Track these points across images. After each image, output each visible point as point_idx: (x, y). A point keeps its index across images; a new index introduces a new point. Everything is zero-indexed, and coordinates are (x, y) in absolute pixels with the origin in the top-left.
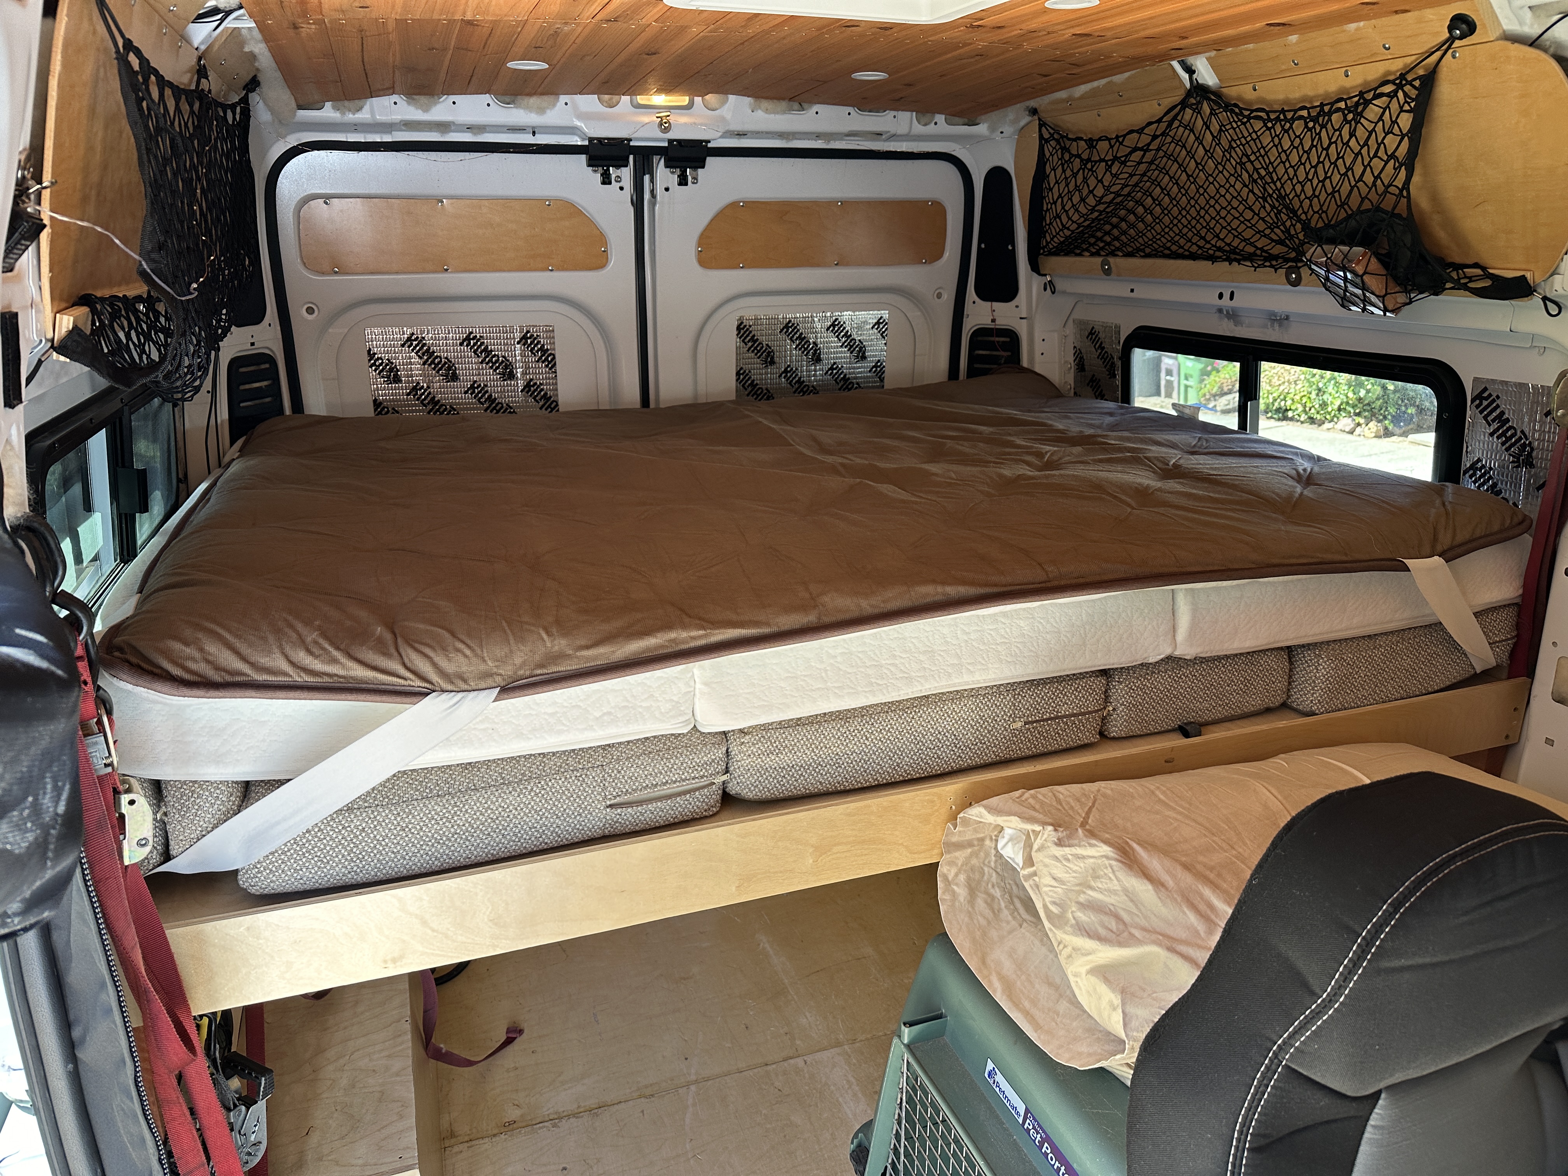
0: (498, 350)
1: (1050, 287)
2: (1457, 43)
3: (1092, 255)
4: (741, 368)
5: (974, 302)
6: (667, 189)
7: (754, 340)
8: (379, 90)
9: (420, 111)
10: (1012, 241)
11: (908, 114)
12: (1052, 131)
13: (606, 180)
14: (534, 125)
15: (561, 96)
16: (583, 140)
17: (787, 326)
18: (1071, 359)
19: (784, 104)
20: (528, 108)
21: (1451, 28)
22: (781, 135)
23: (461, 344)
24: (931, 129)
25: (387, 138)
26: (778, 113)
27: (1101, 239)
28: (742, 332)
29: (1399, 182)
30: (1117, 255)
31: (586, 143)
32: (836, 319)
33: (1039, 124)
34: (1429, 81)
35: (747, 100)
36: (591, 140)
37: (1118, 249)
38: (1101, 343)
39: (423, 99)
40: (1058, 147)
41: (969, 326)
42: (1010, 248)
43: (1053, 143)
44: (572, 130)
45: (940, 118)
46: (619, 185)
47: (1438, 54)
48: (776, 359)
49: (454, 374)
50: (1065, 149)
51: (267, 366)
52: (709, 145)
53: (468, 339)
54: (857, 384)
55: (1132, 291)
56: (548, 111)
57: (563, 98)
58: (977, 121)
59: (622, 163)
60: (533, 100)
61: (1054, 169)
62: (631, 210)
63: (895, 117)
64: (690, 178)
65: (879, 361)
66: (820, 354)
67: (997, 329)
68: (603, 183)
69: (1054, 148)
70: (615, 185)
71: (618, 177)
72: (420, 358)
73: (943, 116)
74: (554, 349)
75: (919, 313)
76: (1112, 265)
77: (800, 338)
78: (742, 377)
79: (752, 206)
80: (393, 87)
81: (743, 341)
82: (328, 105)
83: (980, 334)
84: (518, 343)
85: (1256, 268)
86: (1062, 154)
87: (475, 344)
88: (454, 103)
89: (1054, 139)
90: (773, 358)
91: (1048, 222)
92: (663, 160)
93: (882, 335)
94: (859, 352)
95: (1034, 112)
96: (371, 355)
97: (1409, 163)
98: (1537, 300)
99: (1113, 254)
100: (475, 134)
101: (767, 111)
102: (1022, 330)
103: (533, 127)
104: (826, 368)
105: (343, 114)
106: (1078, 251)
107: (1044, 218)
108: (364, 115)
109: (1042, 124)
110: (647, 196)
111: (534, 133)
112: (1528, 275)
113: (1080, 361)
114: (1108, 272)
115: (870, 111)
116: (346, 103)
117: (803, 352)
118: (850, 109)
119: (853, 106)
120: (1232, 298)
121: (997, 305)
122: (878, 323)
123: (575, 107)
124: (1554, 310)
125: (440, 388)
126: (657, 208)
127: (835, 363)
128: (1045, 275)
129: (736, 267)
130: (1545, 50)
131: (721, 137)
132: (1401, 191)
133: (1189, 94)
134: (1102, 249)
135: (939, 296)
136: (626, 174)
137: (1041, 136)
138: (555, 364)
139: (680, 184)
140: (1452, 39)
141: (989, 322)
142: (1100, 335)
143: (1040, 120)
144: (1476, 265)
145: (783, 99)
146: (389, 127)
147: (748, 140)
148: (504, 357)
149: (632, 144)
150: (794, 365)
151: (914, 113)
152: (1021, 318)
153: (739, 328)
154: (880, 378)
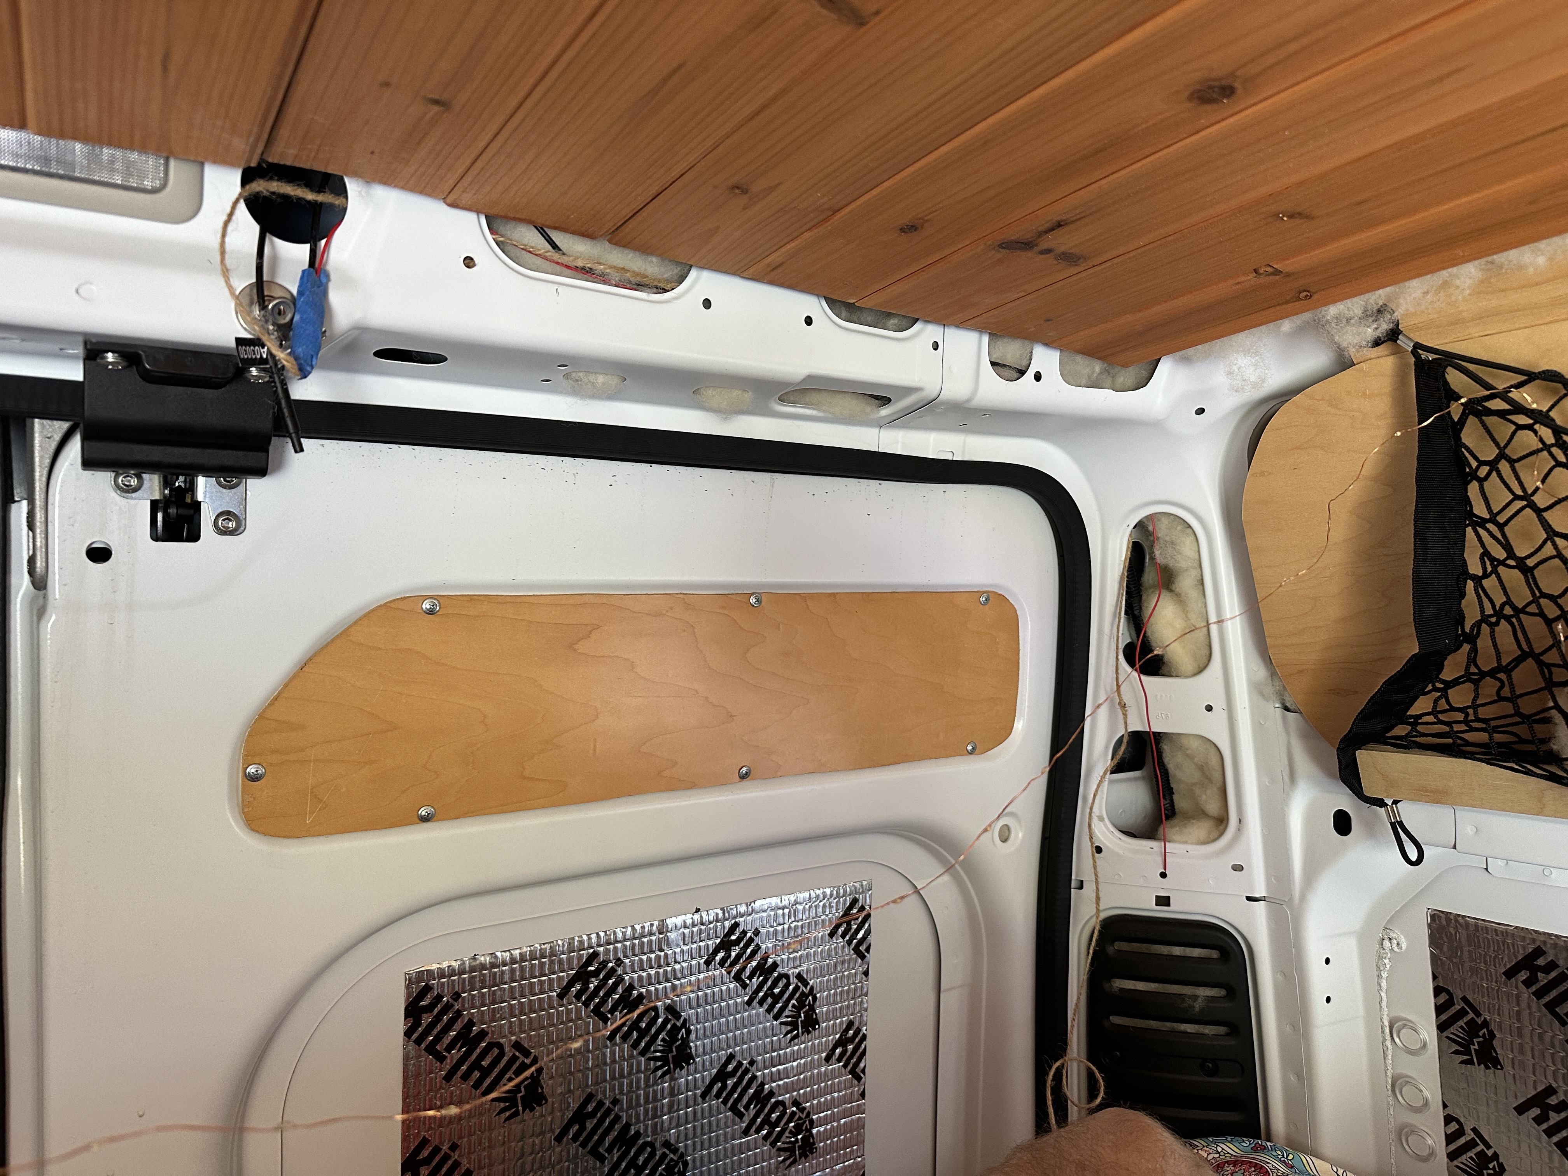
4: (424, 1142)
5: (1098, 851)
6: (99, 554)
7: (469, 1040)
11: (971, 337)
17: (583, 972)
24: (1020, 392)
28: (428, 1022)
32: (735, 927)
41: (1090, 908)
45: (1053, 359)
48: (547, 1086)
54: (796, 1103)
63: (938, 343)
64: (208, 513)
65: (850, 1024)
66: (685, 1040)
73: (1058, 354)
77: (628, 1002)
78: (425, 1171)
81: (431, 1053)
83: (1126, 930)
93: (856, 950)
94: (798, 1008)
102: (1253, 927)
104: (708, 1074)
110: (17, 582)
115: (865, 321)
117: (635, 1045)
121: (1171, 852)
122: (845, 918)
126: (50, 624)
127: (731, 1057)
129: (399, 820)
135: (1004, 835)
139: (162, 535)
141: (1152, 900)
150: (606, 1094)
151: (986, 339)
152: (1249, 899)
153: (413, 1010)
154: (853, 1072)
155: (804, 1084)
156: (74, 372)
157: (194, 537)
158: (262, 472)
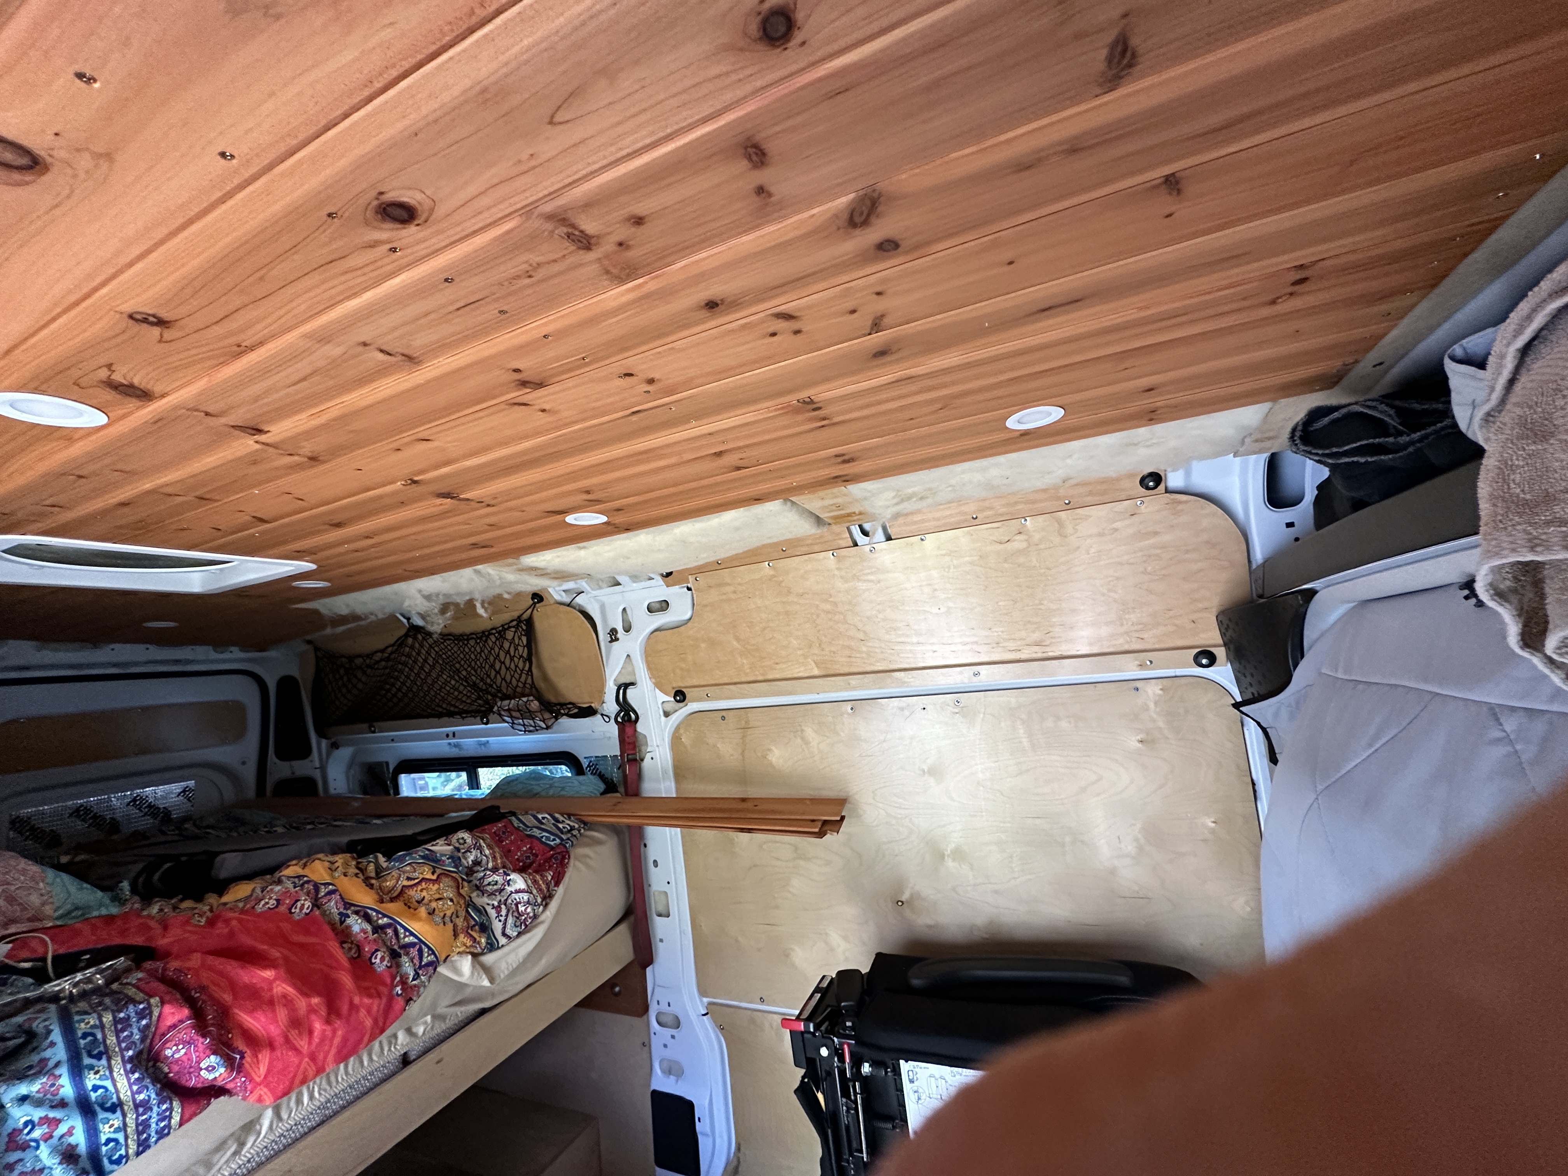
1: (336, 745)
2: (537, 605)
3: (361, 722)
5: (275, 763)
7: (33, 830)
11: (205, 647)
12: (324, 653)
17: (77, 811)
19: (75, 645)
21: (533, 599)
22: (73, 666)
24: (227, 656)
26: (69, 651)
27: (366, 713)
28: (17, 825)
29: (527, 668)
30: (378, 721)
32: (137, 796)
33: (315, 650)
34: (530, 622)
35: (31, 644)
37: (378, 717)
38: (377, 775)
40: (328, 662)
41: (272, 779)
43: (325, 660)
45: (235, 648)
47: (530, 610)
48: (62, 843)
50: (333, 663)
58: (268, 648)
61: (327, 675)
63: (192, 649)
66: (118, 826)
67: (295, 779)
69: (326, 663)
73: (237, 647)
75: (225, 779)
76: (377, 727)
77: (94, 817)
81: (19, 834)
83: (282, 783)
85: (464, 718)
86: (332, 666)
89: (326, 657)
90: (57, 842)
91: (326, 707)
93: (188, 799)
94: (163, 816)
95: (309, 642)
97: (529, 659)
98: (599, 716)
99: (375, 720)
102: (317, 775)
106: (350, 722)
107: (324, 704)
109: (317, 649)
112: (593, 705)
114: (374, 731)
115: (168, 647)
117: (97, 829)
118: (147, 646)
119: (151, 644)
120: (454, 736)
121: (294, 763)
122: (183, 792)
124: (607, 720)
128: (330, 738)
130: (575, 608)
132: (528, 672)
133: (409, 630)
134: (367, 718)
135: (243, 764)
137: (317, 657)
140: (535, 604)
141: (289, 775)
142: (376, 770)
143: (314, 647)
144: (570, 703)
145: (74, 641)
151: (211, 646)
152: (315, 768)
153: (13, 823)
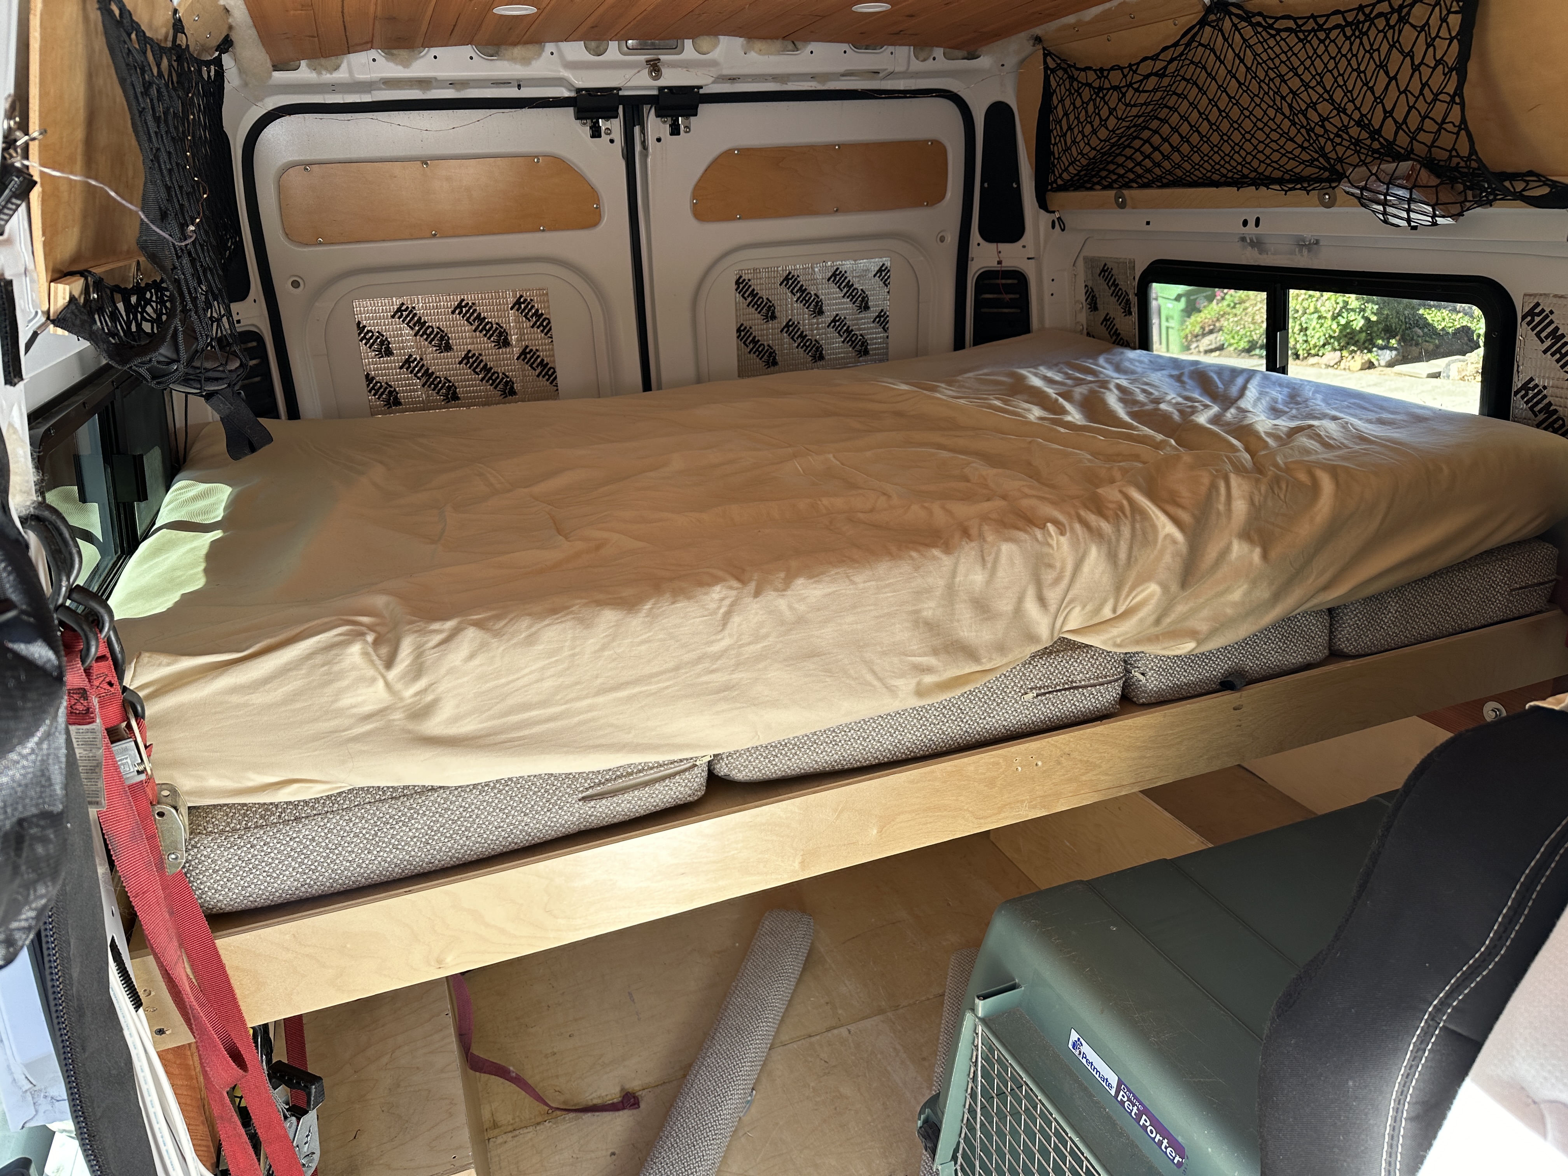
0: (491, 317)
1: (1060, 224)
3: (1105, 188)
4: (742, 325)
5: (979, 244)
6: (659, 140)
7: (753, 294)
8: (357, 45)
9: (400, 68)
10: (1017, 180)
11: (906, 48)
12: (1059, 62)
13: (596, 133)
14: (519, 77)
15: (547, 44)
16: (570, 90)
17: (787, 279)
18: (1083, 298)
19: (778, 44)
20: (513, 60)
22: (775, 78)
23: (453, 312)
24: (929, 65)
25: (367, 98)
26: (772, 54)
27: (1113, 172)
28: (741, 286)
29: (1451, 88)
30: (1132, 187)
31: (573, 94)
32: (837, 269)
33: (1044, 54)
35: (739, 41)
36: (579, 90)
37: (1132, 181)
38: (1115, 280)
39: (403, 53)
40: (1066, 76)
41: (974, 269)
42: (1015, 185)
43: (1060, 73)
44: (559, 81)
45: (939, 52)
46: (609, 137)
48: (777, 314)
49: (447, 343)
50: (1072, 78)
51: (254, 344)
52: (701, 91)
53: (459, 306)
54: (861, 335)
55: (1148, 223)
56: (534, 62)
57: (550, 47)
58: (977, 53)
59: (611, 114)
60: (517, 51)
61: (1062, 101)
62: (623, 164)
63: (892, 53)
64: (682, 127)
65: (882, 310)
66: (821, 306)
67: (1003, 271)
68: (593, 136)
69: (1061, 78)
70: (605, 138)
71: (608, 129)
72: (412, 329)
73: (941, 50)
74: (549, 313)
75: (922, 258)
76: (1127, 198)
77: (802, 290)
78: (743, 334)
79: (746, 153)
80: (372, 42)
81: (743, 296)
82: (303, 63)
83: (987, 277)
84: (512, 309)
85: (1286, 191)
86: (1071, 85)
87: (467, 312)
88: (435, 57)
89: (1061, 68)
90: (773, 312)
91: (1057, 156)
92: (653, 110)
93: (884, 283)
94: (862, 301)
95: (1038, 40)
96: (360, 328)
97: (1461, 68)
99: (1127, 186)
100: (458, 90)
101: (760, 52)
102: (1029, 270)
103: (518, 80)
104: (830, 319)
105: (319, 73)
106: (1089, 185)
107: (1053, 153)
108: (341, 75)
109: (1047, 54)
110: (638, 148)
111: (519, 87)
113: (1092, 300)
114: (1122, 206)
115: (866, 49)
116: (323, 61)
117: (804, 305)
118: (845, 46)
119: (848, 42)
120: (1257, 224)
121: (1003, 246)
122: (880, 271)
123: (561, 56)
125: (433, 358)
126: (649, 160)
127: (837, 315)
128: (1054, 212)
129: (732, 219)
131: (713, 82)
132: (1453, 97)
133: (1210, 10)
134: (1115, 181)
135: (942, 239)
136: (614, 126)
137: (1046, 68)
138: (550, 329)
139: (672, 134)
141: (995, 264)
142: (1113, 272)
143: (1044, 49)
144: (1533, 171)
145: (777, 38)
146: (368, 86)
147: (741, 84)
148: (497, 324)
149: (621, 93)
150: (795, 319)
151: (912, 48)
152: (1029, 259)
153: (737, 283)
154: (883, 328)
155: (864, 329)
156: (655, 92)
157: (678, 134)
158: (696, 115)
